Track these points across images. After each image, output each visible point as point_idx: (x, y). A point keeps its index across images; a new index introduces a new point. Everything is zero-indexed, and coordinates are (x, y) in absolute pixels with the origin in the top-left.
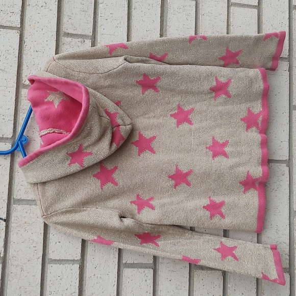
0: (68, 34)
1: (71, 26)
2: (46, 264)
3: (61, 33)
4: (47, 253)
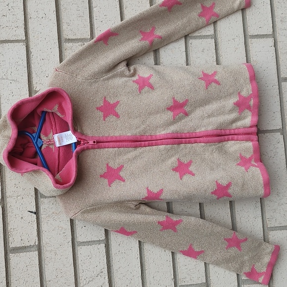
0: (69, 39)
1: (70, 32)
2: (76, 246)
3: (63, 39)
4: (75, 237)
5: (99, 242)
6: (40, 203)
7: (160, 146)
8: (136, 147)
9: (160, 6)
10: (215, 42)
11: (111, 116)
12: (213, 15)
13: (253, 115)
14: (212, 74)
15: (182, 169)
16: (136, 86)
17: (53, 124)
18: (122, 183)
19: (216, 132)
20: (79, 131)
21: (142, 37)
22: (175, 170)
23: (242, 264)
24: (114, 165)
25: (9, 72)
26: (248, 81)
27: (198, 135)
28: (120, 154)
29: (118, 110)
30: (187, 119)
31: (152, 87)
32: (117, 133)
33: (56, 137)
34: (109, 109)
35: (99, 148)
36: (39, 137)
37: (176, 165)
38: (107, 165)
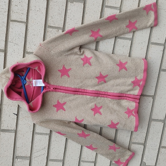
0: (51, 26)
1: (52, 22)
2: (34, 134)
3: (47, 26)
4: (35, 130)
5: (46, 134)
6: (20, 110)
7: (87, 96)
8: (75, 94)
9: (106, 19)
10: (131, 43)
11: (66, 76)
12: (134, 28)
13: (140, 90)
14: (125, 63)
15: (96, 110)
16: (82, 62)
17: (34, 74)
18: (64, 111)
19: (118, 95)
20: (46, 81)
21: (91, 34)
22: (93, 109)
23: (115, 157)
24: (61, 102)
25: (14, 39)
26: (143, 71)
27: (109, 94)
28: (66, 96)
29: (70, 73)
30: (105, 84)
31: (90, 64)
32: (67, 85)
33: (34, 81)
34: (65, 72)
35: (55, 91)
36: (25, 79)
37: (94, 107)
38: (58, 101)
